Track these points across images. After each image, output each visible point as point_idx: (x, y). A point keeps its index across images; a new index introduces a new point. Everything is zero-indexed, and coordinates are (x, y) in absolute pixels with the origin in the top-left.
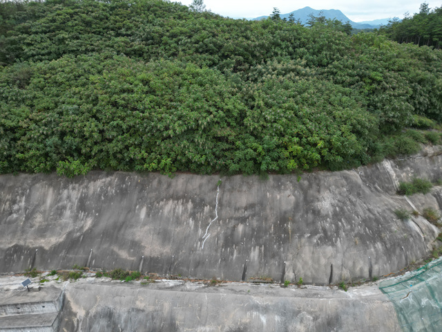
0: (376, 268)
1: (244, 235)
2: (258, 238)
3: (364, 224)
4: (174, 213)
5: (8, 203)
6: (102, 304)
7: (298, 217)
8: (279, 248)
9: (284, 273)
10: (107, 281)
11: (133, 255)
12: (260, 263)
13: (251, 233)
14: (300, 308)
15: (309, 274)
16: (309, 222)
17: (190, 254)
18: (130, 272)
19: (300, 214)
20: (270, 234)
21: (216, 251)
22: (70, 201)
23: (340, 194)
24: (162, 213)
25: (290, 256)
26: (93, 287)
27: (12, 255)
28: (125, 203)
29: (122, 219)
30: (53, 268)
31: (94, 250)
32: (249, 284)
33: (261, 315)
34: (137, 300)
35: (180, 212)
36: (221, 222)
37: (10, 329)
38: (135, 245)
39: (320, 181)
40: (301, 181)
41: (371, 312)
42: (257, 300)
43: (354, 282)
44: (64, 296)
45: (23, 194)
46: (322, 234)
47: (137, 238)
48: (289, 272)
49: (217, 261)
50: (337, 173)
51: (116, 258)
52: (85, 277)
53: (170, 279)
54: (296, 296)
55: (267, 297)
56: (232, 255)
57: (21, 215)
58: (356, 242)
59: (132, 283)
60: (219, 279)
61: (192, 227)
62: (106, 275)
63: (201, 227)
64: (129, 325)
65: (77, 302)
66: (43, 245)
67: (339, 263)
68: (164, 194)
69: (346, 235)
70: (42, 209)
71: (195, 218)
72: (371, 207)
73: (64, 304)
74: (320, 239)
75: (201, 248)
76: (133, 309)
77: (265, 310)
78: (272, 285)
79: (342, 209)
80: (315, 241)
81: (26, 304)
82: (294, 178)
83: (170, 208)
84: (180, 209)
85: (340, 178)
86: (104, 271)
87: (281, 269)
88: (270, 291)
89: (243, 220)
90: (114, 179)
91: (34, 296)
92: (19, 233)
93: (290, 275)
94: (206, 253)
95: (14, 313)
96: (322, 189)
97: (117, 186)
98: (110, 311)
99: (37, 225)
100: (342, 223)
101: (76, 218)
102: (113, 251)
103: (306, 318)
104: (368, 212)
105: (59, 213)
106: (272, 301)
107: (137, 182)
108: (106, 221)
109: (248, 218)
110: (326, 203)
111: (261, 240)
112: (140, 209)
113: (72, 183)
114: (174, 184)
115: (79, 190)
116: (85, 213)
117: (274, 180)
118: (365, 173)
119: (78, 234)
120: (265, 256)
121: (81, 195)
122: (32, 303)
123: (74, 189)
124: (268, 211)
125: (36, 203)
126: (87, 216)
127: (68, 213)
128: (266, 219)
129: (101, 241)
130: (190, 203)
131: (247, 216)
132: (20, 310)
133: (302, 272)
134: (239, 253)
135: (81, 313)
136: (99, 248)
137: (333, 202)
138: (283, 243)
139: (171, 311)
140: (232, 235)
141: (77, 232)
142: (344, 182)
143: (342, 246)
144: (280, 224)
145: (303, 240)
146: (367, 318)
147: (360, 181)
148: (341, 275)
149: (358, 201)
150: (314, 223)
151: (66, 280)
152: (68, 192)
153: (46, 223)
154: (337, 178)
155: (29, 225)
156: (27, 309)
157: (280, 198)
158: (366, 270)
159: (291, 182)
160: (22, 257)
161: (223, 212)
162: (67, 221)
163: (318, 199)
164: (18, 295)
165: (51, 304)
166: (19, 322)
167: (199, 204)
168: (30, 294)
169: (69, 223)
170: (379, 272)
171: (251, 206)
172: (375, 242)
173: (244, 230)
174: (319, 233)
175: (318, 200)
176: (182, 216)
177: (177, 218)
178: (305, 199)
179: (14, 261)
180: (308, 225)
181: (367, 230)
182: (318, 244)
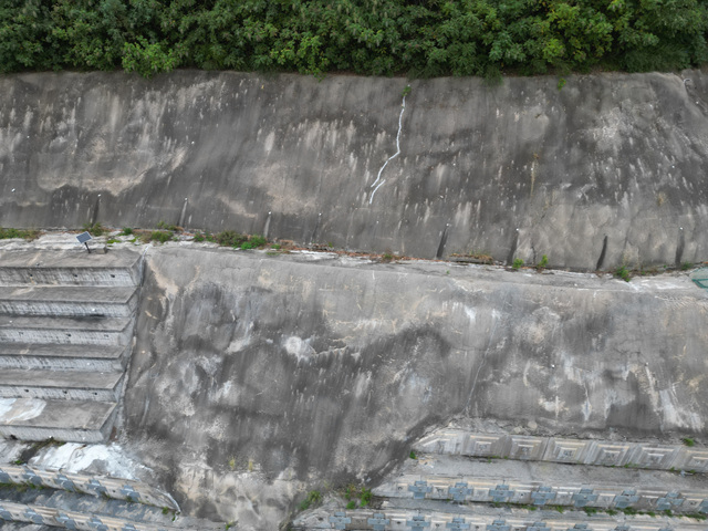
0: (691, 247)
1: (447, 182)
2: (471, 188)
3: (679, 171)
4: (323, 142)
5: (49, 119)
6: (204, 277)
7: (551, 153)
8: (509, 206)
9: (514, 248)
10: (212, 246)
11: (254, 210)
12: (471, 230)
13: (459, 180)
14: (539, 300)
15: (561, 251)
16: (571, 162)
17: (348, 211)
18: (249, 237)
19: (555, 148)
20: (495, 183)
21: (395, 207)
22: (148, 119)
23: (640, 115)
24: (302, 143)
25: (529, 220)
26: (190, 253)
27: (62, 201)
28: (238, 125)
29: (233, 151)
30: (127, 224)
31: (189, 200)
32: (450, 264)
33: (466, 308)
34: (259, 274)
35: (334, 142)
36: (405, 161)
37: (65, 302)
38: (257, 195)
39: (602, 88)
40: (566, 89)
41: (672, 314)
42: (461, 285)
43: (645, 269)
44: (145, 264)
45: (71, 105)
46: (595, 185)
47: (260, 183)
48: (523, 247)
49: (395, 224)
50: (641, 75)
51: (226, 214)
52: (176, 240)
53: (314, 250)
54: (532, 283)
55: (481, 282)
56: (423, 215)
57: (71, 139)
58: (658, 201)
59: (251, 252)
60: (396, 253)
61: (354, 168)
62: (211, 240)
63: (370, 169)
64: (247, 312)
65: (165, 273)
66: (109, 188)
67: (622, 234)
68: (305, 111)
69: (642, 188)
70: (104, 130)
71: (358, 153)
72: (699, 142)
73: (145, 276)
74: (589, 192)
75: (368, 201)
76: (253, 289)
77: (475, 300)
78: (489, 267)
79: (639, 142)
80: (580, 196)
81: (86, 268)
82: (551, 82)
83: (315, 134)
84: (333, 136)
85: (644, 85)
86: (207, 233)
87: (509, 242)
88: (487, 274)
89: (446, 158)
90: (219, 83)
91: (98, 260)
92: (70, 168)
93: (525, 252)
94: (376, 210)
95: (70, 282)
96: (605, 104)
97: (224, 95)
98: (217, 290)
99: (98, 156)
100: (637, 167)
101: (159, 148)
102: (220, 203)
103: (548, 316)
104: (690, 150)
105: (132, 138)
106: (488, 288)
107: (259, 90)
108: (208, 155)
109: (456, 154)
110: (609, 130)
111: (476, 192)
112: (265, 135)
113: (149, 89)
114: (323, 92)
115: (162, 101)
116: (173, 140)
117: (512, 85)
118: (696, 82)
119: (164, 173)
120: (482, 218)
121: (166, 110)
122: (95, 269)
123: (153, 99)
124: (495, 142)
125: (94, 120)
126: (177, 146)
127: (145, 139)
128: (490, 157)
129: (201, 187)
130: (351, 126)
131: (453, 151)
132: (78, 279)
133: (548, 247)
134: (435, 212)
135: (172, 290)
136: (197, 197)
137: (624, 128)
138: (518, 199)
139: (315, 294)
140: (424, 183)
141: (162, 171)
142: (651, 92)
143: (631, 207)
144: (515, 166)
145: (556, 193)
146: (664, 323)
147: (683, 94)
148: (622, 255)
149: (674, 130)
150: (580, 164)
151: (147, 241)
152: (145, 105)
153: (112, 154)
154: (638, 85)
155: (85, 155)
156: (87, 277)
157: (521, 119)
158: (672, 249)
159: (545, 90)
160: (78, 205)
161: (411, 144)
162: (146, 151)
163: (594, 121)
164: (73, 257)
165: (124, 273)
166: (78, 294)
167: (368, 129)
168: (91, 257)
169: (148, 156)
170: (696, 255)
171: (463, 134)
172: (696, 204)
173: (447, 175)
174: (588, 182)
175: (595, 124)
176: (336, 148)
177: (329, 152)
178: (569, 121)
179: (65, 211)
180: (568, 167)
181: (685, 181)
182: (584, 202)
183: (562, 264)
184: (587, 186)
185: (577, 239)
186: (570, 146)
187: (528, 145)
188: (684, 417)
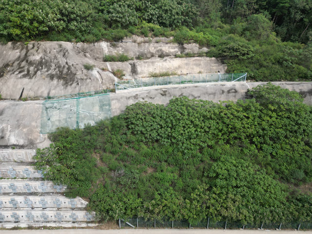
0: (53, 92)
7: (16, 64)
15: (9, 93)
16: (21, 66)
19: (18, 62)
39: (40, 45)
40: (28, 45)
46: (26, 73)
50: (55, 42)
67: (29, 87)
69: (41, 74)
74: (23, 75)
79: (46, 61)
80: (20, 76)
85: (55, 45)
104: (65, 64)
110: (38, 57)
117: (12, 44)
137: (43, 56)
142: (57, 47)
145: (13, 75)
148: (28, 94)
149: (61, 58)
150: (23, 67)
154: (53, 44)
157: (11, 54)
158: (46, 93)
163: (34, 54)
170: (55, 94)
172: (60, 79)
178: (26, 54)
180: (19, 68)
182: (21, 78)
183: (9, 98)
184: (23, 73)
185: (14, 89)
186: (23, 61)
187: (10, 61)
188: (17, 141)
